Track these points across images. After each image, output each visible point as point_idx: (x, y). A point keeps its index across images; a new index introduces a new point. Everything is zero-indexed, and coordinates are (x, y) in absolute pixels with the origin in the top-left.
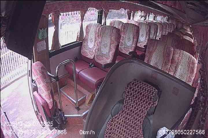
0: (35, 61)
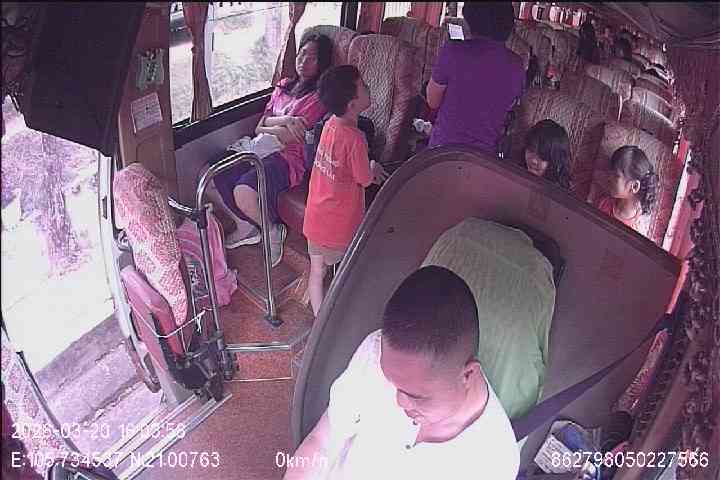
0: (124, 165)
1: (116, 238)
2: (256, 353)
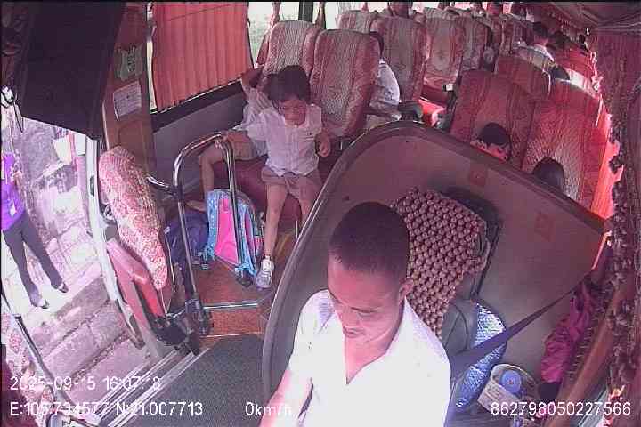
0: (108, 148)
1: (102, 213)
2: (229, 311)
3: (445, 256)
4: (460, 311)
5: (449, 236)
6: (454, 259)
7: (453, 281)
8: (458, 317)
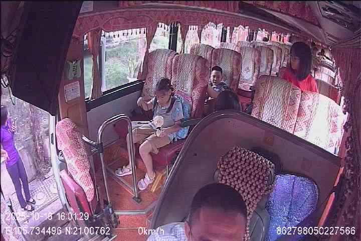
0: (61, 119)
1: (58, 154)
2: (128, 215)
3: (251, 185)
4: (259, 216)
5: (253, 174)
6: (256, 187)
7: (256, 200)
8: (259, 219)
